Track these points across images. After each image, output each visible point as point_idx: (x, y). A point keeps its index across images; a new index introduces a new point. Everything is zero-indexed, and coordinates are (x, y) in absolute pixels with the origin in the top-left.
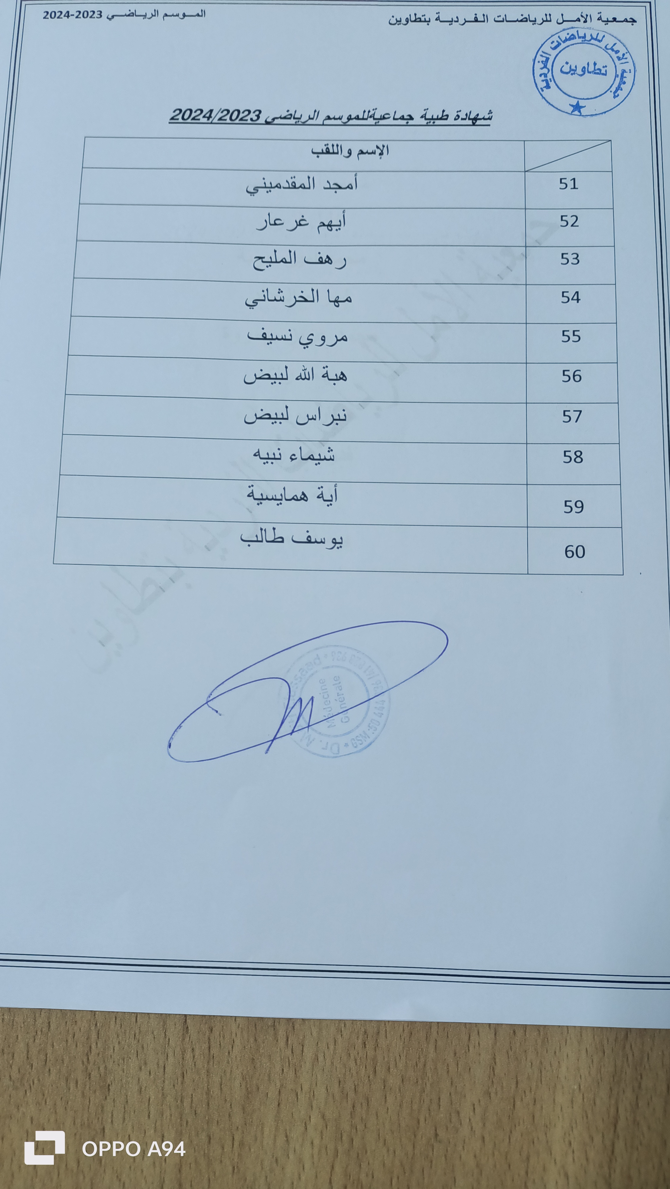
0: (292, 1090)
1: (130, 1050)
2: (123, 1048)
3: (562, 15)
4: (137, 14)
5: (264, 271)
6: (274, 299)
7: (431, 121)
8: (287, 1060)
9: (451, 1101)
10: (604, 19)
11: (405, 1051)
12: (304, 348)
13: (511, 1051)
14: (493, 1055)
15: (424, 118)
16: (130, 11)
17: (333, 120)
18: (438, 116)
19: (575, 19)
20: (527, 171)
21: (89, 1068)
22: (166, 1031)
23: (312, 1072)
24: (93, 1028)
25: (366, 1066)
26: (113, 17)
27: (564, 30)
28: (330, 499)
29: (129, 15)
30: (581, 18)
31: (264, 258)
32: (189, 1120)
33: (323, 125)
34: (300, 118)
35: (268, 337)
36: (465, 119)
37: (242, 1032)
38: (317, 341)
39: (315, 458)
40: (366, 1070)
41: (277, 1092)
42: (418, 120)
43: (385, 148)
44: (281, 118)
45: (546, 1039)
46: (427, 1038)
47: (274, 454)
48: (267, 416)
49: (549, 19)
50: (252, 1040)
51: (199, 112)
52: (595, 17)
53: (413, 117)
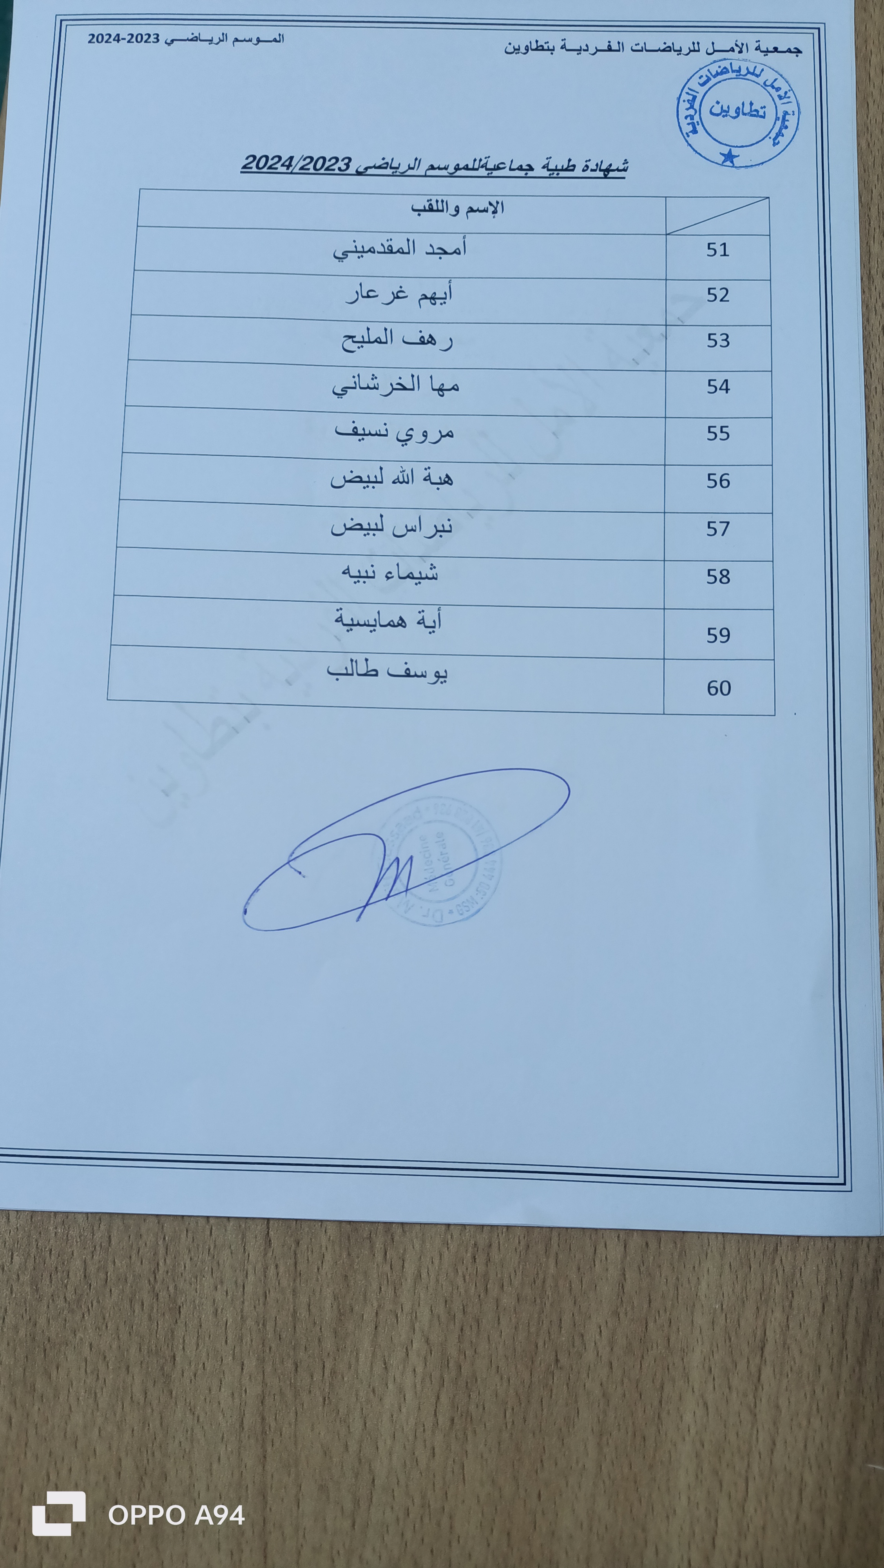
0: (391, 1311)
1: (204, 1267)
2: (196, 1266)
3: (713, 43)
4: (201, 38)
5: (354, 353)
6: (366, 386)
7: (554, 173)
8: (385, 1277)
9: (574, 1322)
10: (763, 48)
11: (520, 1266)
12: (403, 445)
13: (643, 1265)
14: (623, 1271)
15: (546, 169)
16: (193, 34)
17: (437, 170)
18: (563, 166)
19: (729, 49)
20: (669, 234)
21: (156, 1288)
22: (245, 1244)
23: (415, 1290)
24: (160, 1242)
25: (476, 1283)
26: (172, 41)
27: (715, 62)
28: (433, 625)
29: (192, 40)
30: (735, 48)
31: (355, 337)
32: (273, 1345)
33: (425, 176)
34: (398, 168)
35: (359, 432)
36: (595, 170)
37: (333, 1245)
38: (418, 436)
39: (415, 576)
40: (476, 1289)
41: (374, 1314)
42: (539, 171)
43: (500, 205)
44: (375, 167)
45: (684, 1253)
46: (546, 1252)
47: (366, 572)
48: (359, 527)
49: (697, 48)
50: (344, 1255)
51: (276, 159)
52: (753, 46)
53: (533, 167)
